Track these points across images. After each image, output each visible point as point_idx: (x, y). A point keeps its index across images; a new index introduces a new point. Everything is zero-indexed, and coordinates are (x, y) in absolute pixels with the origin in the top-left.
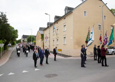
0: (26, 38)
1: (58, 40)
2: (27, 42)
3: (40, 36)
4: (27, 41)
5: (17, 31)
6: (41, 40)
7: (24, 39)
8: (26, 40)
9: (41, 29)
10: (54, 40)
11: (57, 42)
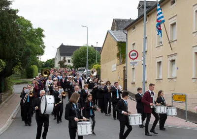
0: (69, 55)
1: (173, 61)
3: (116, 50)
4: (72, 65)
5: (40, 31)
6: (116, 60)
7: (62, 58)
8: (69, 61)
10: (160, 63)
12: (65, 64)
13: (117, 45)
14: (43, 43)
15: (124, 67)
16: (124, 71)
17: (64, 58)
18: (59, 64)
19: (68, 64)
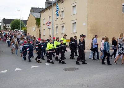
0: (9, 23)
1: (63, 26)
4: (10, 28)
6: (35, 26)
7: (5, 25)
8: (8, 26)
9: (33, 10)
11: (62, 30)
12: (7, 27)
15: (40, 29)
16: (40, 30)
17: (6, 25)
19: (8, 28)
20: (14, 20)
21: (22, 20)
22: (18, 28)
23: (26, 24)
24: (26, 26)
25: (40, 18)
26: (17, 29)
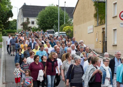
0: (34, 16)
2: (36, 30)
3: (92, 10)
6: (93, 21)
7: (25, 19)
8: (33, 23)
12: (30, 25)
13: (94, 5)
14: (10, 3)
15: (104, 29)
16: (103, 32)
17: (28, 19)
18: (22, 26)
19: (32, 26)
20: (46, 9)
21: (63, 8)
22: (55, 26)
23: (72, 17)
24: (73, 21)
25: (104, 2)
26: (52, 28)
